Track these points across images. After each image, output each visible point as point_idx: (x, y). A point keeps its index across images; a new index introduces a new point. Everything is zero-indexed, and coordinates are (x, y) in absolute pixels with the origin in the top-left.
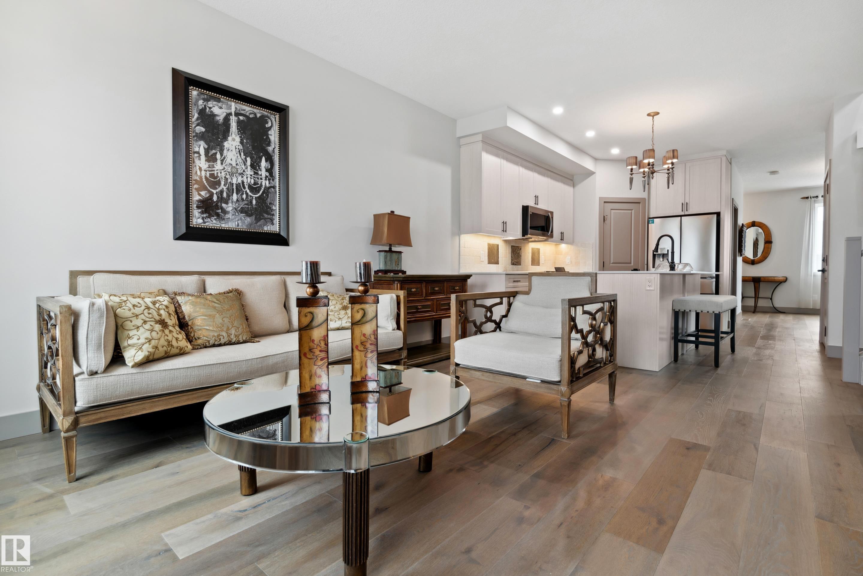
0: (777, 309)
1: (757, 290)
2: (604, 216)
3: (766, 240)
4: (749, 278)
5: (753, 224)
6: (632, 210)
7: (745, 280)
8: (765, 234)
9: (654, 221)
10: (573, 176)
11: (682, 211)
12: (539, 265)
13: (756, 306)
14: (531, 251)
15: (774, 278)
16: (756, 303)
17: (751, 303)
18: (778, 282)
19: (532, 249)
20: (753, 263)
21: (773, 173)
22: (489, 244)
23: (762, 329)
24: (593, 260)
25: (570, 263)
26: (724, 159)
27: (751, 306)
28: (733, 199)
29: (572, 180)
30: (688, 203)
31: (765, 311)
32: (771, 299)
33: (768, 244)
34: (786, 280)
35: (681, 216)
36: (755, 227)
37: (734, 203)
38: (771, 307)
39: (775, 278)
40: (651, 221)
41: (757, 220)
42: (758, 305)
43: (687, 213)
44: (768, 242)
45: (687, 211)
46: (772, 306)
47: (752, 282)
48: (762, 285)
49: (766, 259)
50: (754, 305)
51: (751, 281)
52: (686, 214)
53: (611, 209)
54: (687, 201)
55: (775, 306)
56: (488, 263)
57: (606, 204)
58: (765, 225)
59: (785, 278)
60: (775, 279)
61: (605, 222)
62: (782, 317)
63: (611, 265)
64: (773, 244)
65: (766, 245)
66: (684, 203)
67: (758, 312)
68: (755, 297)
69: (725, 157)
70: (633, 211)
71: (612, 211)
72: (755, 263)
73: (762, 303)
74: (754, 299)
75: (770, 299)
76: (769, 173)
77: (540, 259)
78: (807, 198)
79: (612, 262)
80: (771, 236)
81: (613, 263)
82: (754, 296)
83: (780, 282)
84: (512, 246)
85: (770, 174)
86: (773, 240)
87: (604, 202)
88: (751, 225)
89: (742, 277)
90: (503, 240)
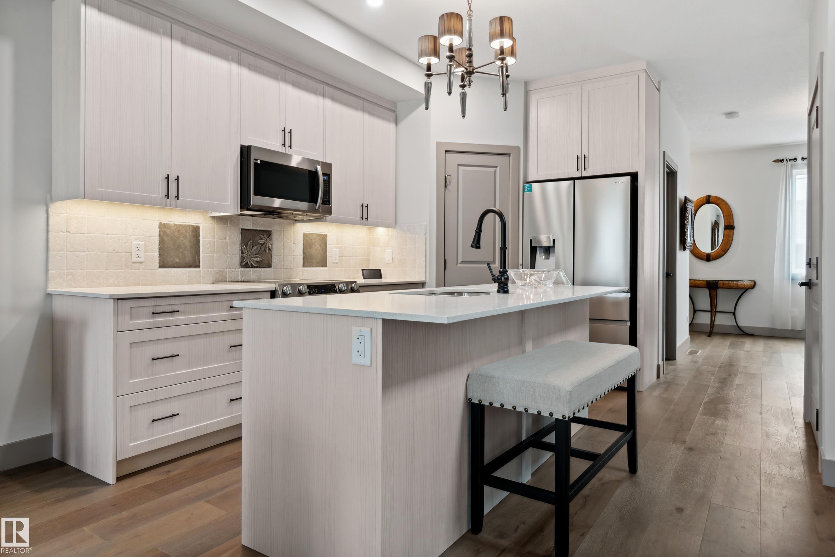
0: (741, 328)
1: (713, 300)
2: (445, 177)
3: (726, 224)
4: (702, 282)
5: (708, 200)
6: (496, 167)
7: (694, 285)
8: (725, 215)
9: (531, 187)
10: (395, 104)
11: (578, 170)
12: (326, 266)
13: (712, 325)
14: (302, 239)
15: (736, 283)
16: (713, 319)
17: (704, 319)
18: (743, 288)
19: (305, 235)
20: (708, 258)
21: (730, 114)
22: (162, 226)
23: (713, 377)
24: (426, 257)
25: (391, 261)
26: (643, 76)
27: (707, 324)
28: (664, 152)
29: (394, 111)
30: (587, 155)
31: (725, 334)
32: (734, 314)
33: (728, 230)
34: (754, 285)
35: (574, 179)
36: (710, 204)
37: (666, 160)
38: (734, 326)
39: (739, 283)
40: (528, 187)
41: (713, 194)
42: (715, 323)
43: (585, 174)
44: (730, 227)
45: (585, 169)
46: (736, 325)
47: (707, 288)
48: (721, 293)
49: (726, 252)
50: (710, 323)
51: (704, 287)
52: (583, 175)
53: (459, 165)
54: (585, 152)
55: (739, 325)
56: (160, 267)
57: (448, 155)
58: (724, 201)
59: (753, 283)
60: (738, 285)
61: (448, 187)
62: (748, 344)
63: (459, 265)
64: (735, 231)
65: (726, 231)
66: (580, 156)
67: (717, 334)
68: (711, 311)
69: (645, 73)
70: (498, 168)
71: (460, 167)
72: (711, 258)
73: (721, 320)
74: (709, 314)
75: (732, 314)
76: (724, 116)
77: (328, 254)
78: (782, 161)
79: (460, 260)
80: (733, 219)
81: (463, 262)
82: (710, 309)
83: (746, 288)
84: (242, 229)
85: (726, 118)
86: (735, 224)
87: (446, 151)
88: (705, 200)
89: (689, 280)
90: (213, 217)
